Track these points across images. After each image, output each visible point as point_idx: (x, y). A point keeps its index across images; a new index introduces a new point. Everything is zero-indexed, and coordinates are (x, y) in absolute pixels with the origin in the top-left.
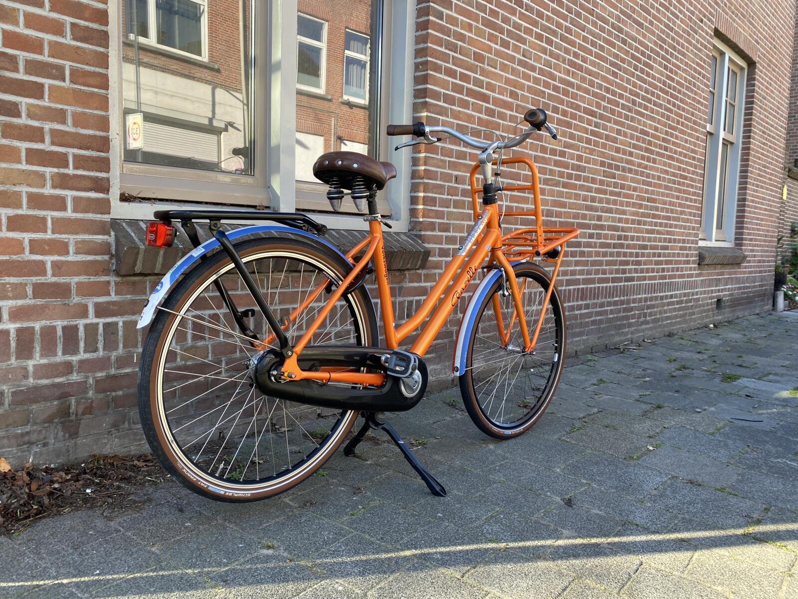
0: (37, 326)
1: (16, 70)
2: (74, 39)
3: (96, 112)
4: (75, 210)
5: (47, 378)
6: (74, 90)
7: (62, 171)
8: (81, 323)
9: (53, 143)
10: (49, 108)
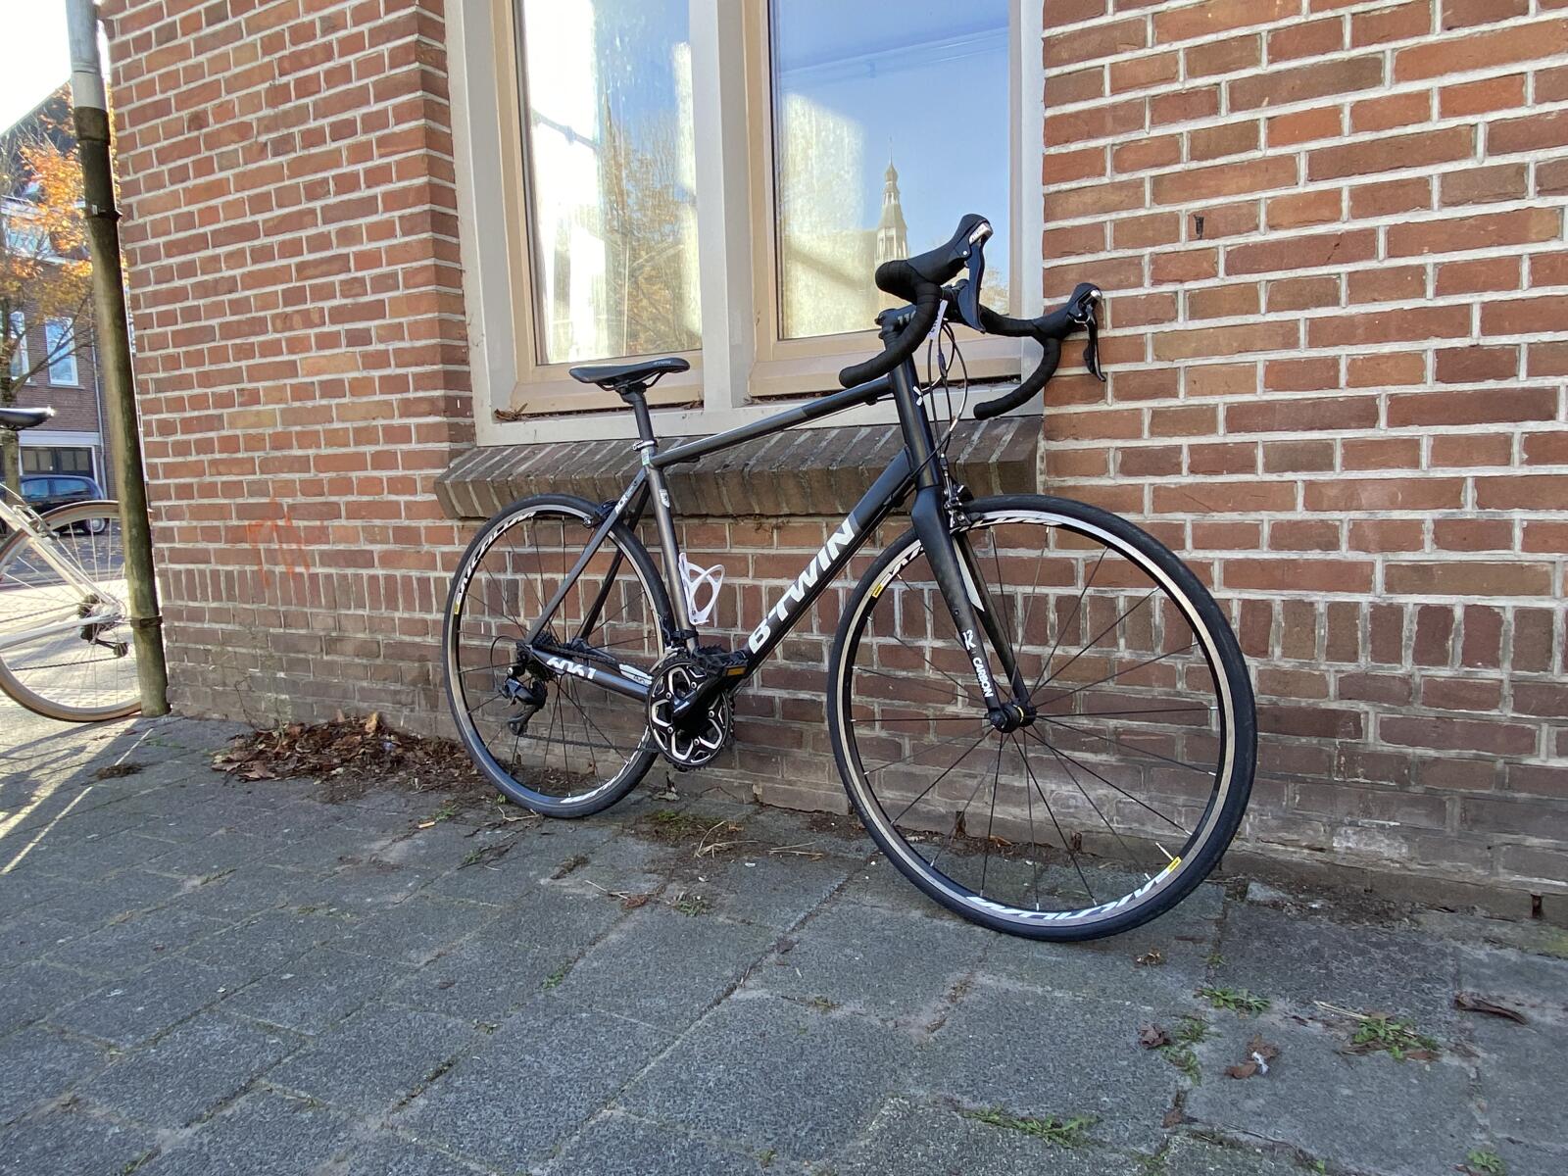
0: (398, 573)
1: (365, 293)
2: (404, 234)
3: (425, 316)
4: (419, 441)
5: (410, 635)
6: (409, 297)
7: (405, 395)
8: (432, 575)
9: (398, 366)
10: (390, 325)
